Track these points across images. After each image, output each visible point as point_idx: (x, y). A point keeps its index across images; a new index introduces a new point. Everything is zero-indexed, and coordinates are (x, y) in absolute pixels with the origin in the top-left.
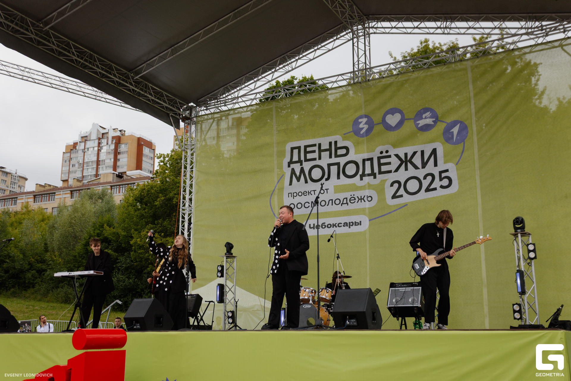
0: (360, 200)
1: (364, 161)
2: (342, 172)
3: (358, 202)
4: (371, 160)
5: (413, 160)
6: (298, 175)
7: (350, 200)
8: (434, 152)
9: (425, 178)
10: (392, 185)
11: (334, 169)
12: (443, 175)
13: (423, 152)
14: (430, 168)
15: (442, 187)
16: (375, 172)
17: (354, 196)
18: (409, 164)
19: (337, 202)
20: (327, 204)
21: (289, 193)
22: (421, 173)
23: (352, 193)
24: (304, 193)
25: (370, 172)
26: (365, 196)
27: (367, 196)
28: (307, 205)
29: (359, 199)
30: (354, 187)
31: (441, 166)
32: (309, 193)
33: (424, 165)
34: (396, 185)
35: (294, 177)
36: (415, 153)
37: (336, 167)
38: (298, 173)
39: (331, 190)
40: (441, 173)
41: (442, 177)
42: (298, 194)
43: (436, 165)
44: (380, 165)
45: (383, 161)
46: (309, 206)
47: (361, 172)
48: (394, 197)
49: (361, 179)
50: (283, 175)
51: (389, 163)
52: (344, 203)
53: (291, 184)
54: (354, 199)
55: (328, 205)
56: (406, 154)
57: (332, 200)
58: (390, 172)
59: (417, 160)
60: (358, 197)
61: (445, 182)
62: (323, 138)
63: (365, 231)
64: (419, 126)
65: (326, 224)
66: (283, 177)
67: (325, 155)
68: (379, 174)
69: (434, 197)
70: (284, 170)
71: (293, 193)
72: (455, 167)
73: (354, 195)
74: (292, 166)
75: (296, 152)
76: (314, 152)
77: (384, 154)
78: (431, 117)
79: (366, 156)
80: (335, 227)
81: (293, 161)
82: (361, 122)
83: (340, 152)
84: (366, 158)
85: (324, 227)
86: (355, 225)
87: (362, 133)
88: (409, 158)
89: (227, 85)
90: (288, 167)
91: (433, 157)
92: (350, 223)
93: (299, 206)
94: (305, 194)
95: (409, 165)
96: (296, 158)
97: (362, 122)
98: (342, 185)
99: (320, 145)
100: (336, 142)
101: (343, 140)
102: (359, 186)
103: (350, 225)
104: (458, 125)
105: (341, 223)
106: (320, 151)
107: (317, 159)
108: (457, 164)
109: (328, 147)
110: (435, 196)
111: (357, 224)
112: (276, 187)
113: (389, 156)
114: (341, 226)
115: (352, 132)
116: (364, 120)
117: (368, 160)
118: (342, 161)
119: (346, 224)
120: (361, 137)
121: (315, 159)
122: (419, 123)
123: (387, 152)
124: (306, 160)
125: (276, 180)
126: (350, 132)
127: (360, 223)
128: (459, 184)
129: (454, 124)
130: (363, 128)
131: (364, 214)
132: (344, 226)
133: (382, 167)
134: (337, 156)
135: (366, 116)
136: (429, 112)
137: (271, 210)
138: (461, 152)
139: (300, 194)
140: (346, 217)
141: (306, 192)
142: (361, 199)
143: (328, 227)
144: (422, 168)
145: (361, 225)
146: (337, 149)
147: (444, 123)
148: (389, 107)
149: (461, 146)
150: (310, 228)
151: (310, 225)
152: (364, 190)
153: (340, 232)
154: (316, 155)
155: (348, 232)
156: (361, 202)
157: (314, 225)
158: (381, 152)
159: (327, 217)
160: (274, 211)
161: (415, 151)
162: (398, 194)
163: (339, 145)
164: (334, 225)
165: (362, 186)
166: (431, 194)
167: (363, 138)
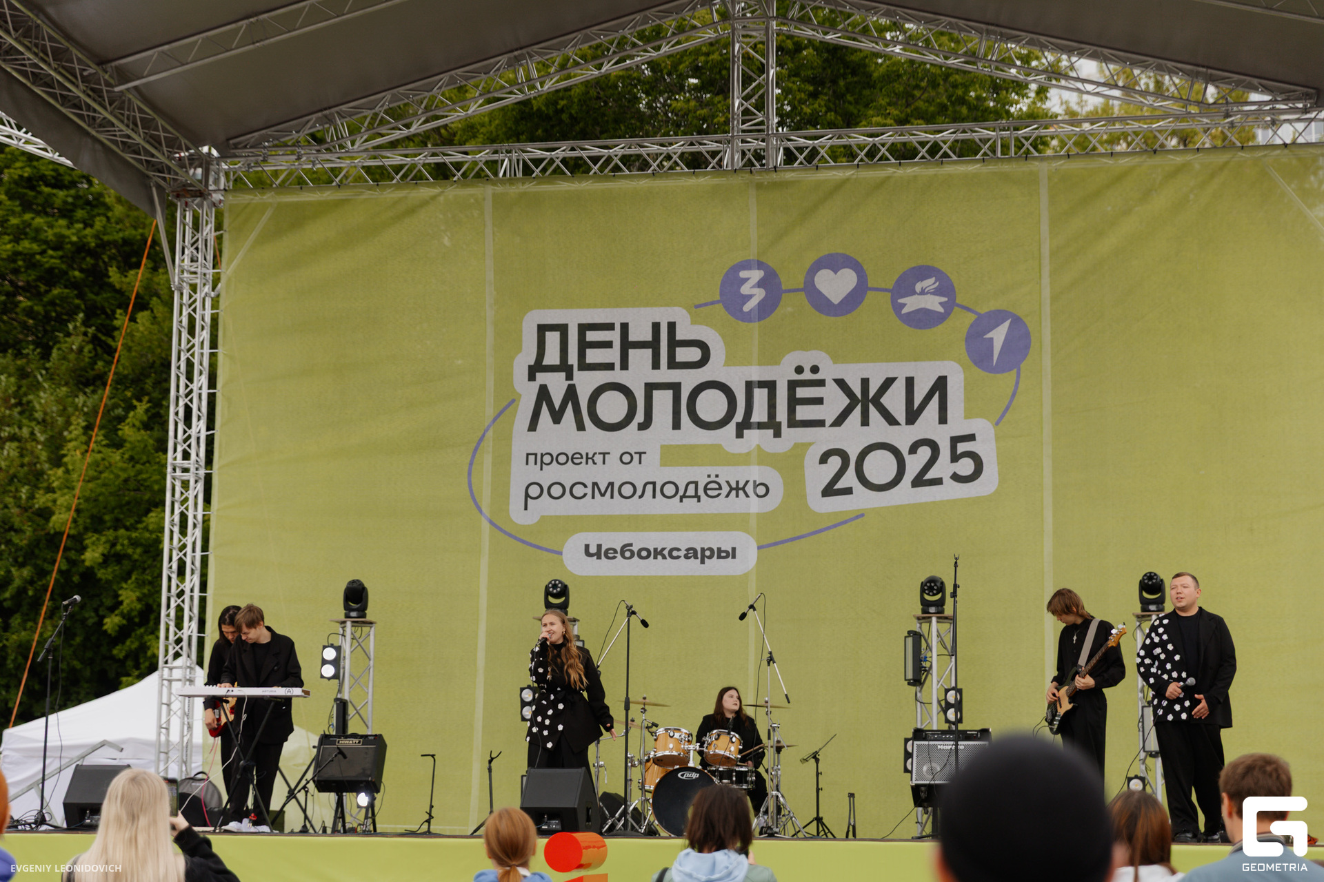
0: (734, 492)
1: (749, 387)
2: (686, 408)
3: (727, 496)
4: (771, 386)
5: (882, 400)
6: (557, 404)
7: (706, 489)
8: (941, 385)
9: (913, 449)
10: (824, 459)
11: (663, 400)
12: (962, 447)
13: (910, 382)
14: (928, 425)
15: (956, 477)
16: (778, 420)
17: (717, 479)
18: (872, 409)
19: (670, 490)
20: (639, 492)
21: (528, 455)
22: (903, 437)
23: (713, 471)
24: (574, 459)
25: (765, 419)
26: (747, 482)
27: (755, 482)
28: (579, 491)
29: (731, 489)
30: (718, 455)
31: (957, 425)
32: (587, 458)
33: (913, 416)
34: (835, 462)
35: (545, 411)
36: (889, 382)
37: (669, 394)
38: (557, 399)
39: (652, 458)
40: (955, 441)
41: (959, 452)
42: (555, 459)
43: (943, 419)
44: (793, 402)
45: (801, 393)
46: (585, 495)
47: (739, 417)
48: (829, 491)
49: (739, 435)
50: (513, 401)
51: (819, 401)
52: (687, 494)
53: (533, 426)
54: (717, 486)
55: (641, 497)
56: (865, 383)
57: (654, 484)
58: (820, 423)
59: (895, 401)
60: (728, 482)
61: (966, 466)
62: (635, 310)
63: (746, 575)
64: (905, 311)
65: (635, 549)
66: (514, 405)
67: (640, 357)
68: (790, 425)
69: (934, 502)
70: (517, 388)
71: (542, 455)
72: (993, 431)
73: (717, 476)
74: (542, 378)
75: (553, 338)
76: (608, 345)
77: (807, 375)
78: (937, 292)
79: (756, 374)
80: (660, 557)
81: (544, 363)
82: (746, 281)
83: (683, 354)
84: (755, 378)
85: (628, 554)
86: (719, 557)
87: (746, 308)
88: (872, 393)
90: (529, 380)
91: (936, 397)
92: (703, 550)
93: (557, 491)
94: (576, 461)
95: (873, 412)
96: (552, 357)
97: (747, 279)
98: (685, 445)
99: (625, 327)
100: (672, 326)
101: (693, 322)
102: (733, 454)
103: (703, 556)
104: (1007, 324)
105: (678, 550)
106: (626, 345)
107: (617, 366)
108: (997, 424)
109: (649, 338)
110: (939, 498)
111: (723, 554)
112: (486, 430)
113: (821, 383)
114: (678, 557)
115: (718, 302)
116: (756, 275)
117: (762, 384)
118: (687, 380)
119: (691, 553)
120: (743, 320)
121: (610, 367)
122: (905, 305)
123: (815, 369)
124: (584, 366)
125: (490, 412)
126: (712, 303)
127: (732, 554)
128: (999, 474)
129: (996, 318)
130: (750, 297)
131: (747, 531)
132: (686, 557)
133: (798, 408)
134: (673, 364)
135: (760, 265)
136: (933, 279)
137: (469, 494)
138: (1011, 394)
139: (562, 459)
140: (694, 533)
141: (578, 456)
142: (738, 489)
143: (640, 557)
144: (907, 423)
145: (734, 557)
146: (674, 344)
147: (970, 314)
148: (826, 248)
149: (1008, 378)
150: (588, 554)
151: (587, 546)
152: (745, 465)
153: (675, 574)
154: (613, 355)
155: (697, 574)
156: (737, 496)
157: (599, 546)
158: (799, 370)
159: (637, 529)
160: (478, 500)
161: (891, 375)
162: (839, 485)
163: (680, 335)
164: (658, 553)
165: (740, 454)
166: (927, 494)
167: (751, 325)
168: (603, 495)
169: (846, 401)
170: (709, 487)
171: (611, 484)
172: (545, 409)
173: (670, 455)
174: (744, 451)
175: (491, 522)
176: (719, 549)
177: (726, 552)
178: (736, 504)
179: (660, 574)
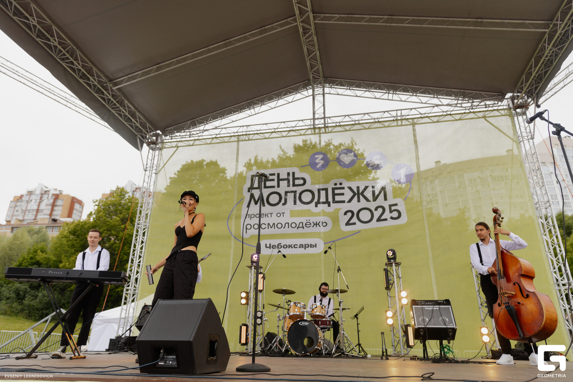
1: (319, 190)
2: (298, 198)
3: (313, 227)
4: (326, 190)
5: (364, 194)
6: (256, 199)
7: (306, 225)
8: (384, 188)
9: (376, 209)
10: (345, 213)
11: (290, 197)
12: (393, 208)
13: (373, 187)
14: (380, 201)
15: (392, 218)
16: (329, 201)
17: (309, 221)
18: (361, 196)
19: (294, 225)
20: (283, 226)
22: (372, 205)
23: (308, 218)
25: (324, 200)
26: (320, 222)
27: (322, 222)
28: (263, 226)
29: (314, 224)
30: (309, 213)
31: (391, 201)
32: (266, 215)
33: (375, 198)
34: (349, 214)
35: (253, 201)
36: (366, 188)
37: (293, 194)
38: (256, 197)
39: (287, 214)
40: (390, 206)
41: (392, 210)
42: (255, 216)
43: (386, 199)
44: (334, 195)
45: (337, 191)
46: (266, 228)
47: (316, 200)
48: (348, 224)
49: (316, 206)
50: (243, 199)
51: (343, 194)
52: (300, 226)
53: (248, 206)
54: (309, 224)
55: (284, 228)
56: (358, 188)
57: (288, 223)
58: (344, 202)
59: (369, 194)
60: (313, 222)
61: (395, 214)
62: (282, 169)
63: (320, 253)
65: (282, 245)
66: (242, 201)
67: (283, 184)
68: (333, 202)
69: (385, 227)
70: (244, 195)
71: (251, 215)
72: (403, 202)
73: (309, 220)
74: (252, 191)
75: (256, 179)
76: (273, 180)
77: (338, 186)
78: (381, 159)
79: (321, 186)
80: (290, 248)
81: (253, 187)
82: (317, 158)
83: (297, 182)
84: (321, 188)
85: (280, 247)
86: (311, 247)
87: (318, 167)
88: (361, 191)
89: (195, 119)
90: (248, 192)
91: (383, 192)
92: (305, 245)
93: (256, 227)
95: (361, 197)
96: (256, 185)
98: (298, 210)
99: (278, 175)
100: (294, 173)
101: (300, 172)
102: (314, 213)
103: (305, 247)
104: (405, 168)
105: (297, 245)
106: (279, 180)
107: (276, 187)
109: (286, 177)
110: (386, 225)
111: (312, 246)
112: (234, 208)
113: (343, 188)
114: (297, 247)
115: (308, 165)
116: (321, 156)
117: (323, 189)
118: (299, 189)
119: (301, 246)
120: (317, 170)
121: (273, 187)
122: (370, 164)
123: (341, 184)
124: (265, 187)
125: (235, 202)
128: (407, 216)
130: (319, 163)
131: (319, 238)
132: (300, 247)
133: (336, 197)
134: (294, 185)
135: (322, 153)
136: (379, 155)
137: (227, 228)
138: (409, 190)
139: (257, 216)
140: (302, 239)
141: (263, 215)
142: (316, 224)
143: (284, 248)
144: (373, 201)
145: (316, 247)
146: (294, 179)
147: (392, 165)
148: (343, 148)
150: (266, 247)
151: (266, 245)
152: (319, 216)
153: (296, 253)
154: (275, 183)
155: (303, 253)
156: (316, 226)
157: (270, 244)
158: (336, 184)
159: (282, 238)
160: (231, 231)
161: (367, 185)
162: (351, 222)
163: (296, 176)
164: (290, 246)
165: (317, 213)
166: (382, 224)
167: (319, 172)
168: (271, 227)
169: (352, 194)
170: (307, 224)
171: (274, 224)
172: (253, 200)
173: (293, 214)
174: (318, 211)
175: (235, 237)
176: (311, 245)
177: (313, 245)
178: (316, 229)
179: (291, 253)
